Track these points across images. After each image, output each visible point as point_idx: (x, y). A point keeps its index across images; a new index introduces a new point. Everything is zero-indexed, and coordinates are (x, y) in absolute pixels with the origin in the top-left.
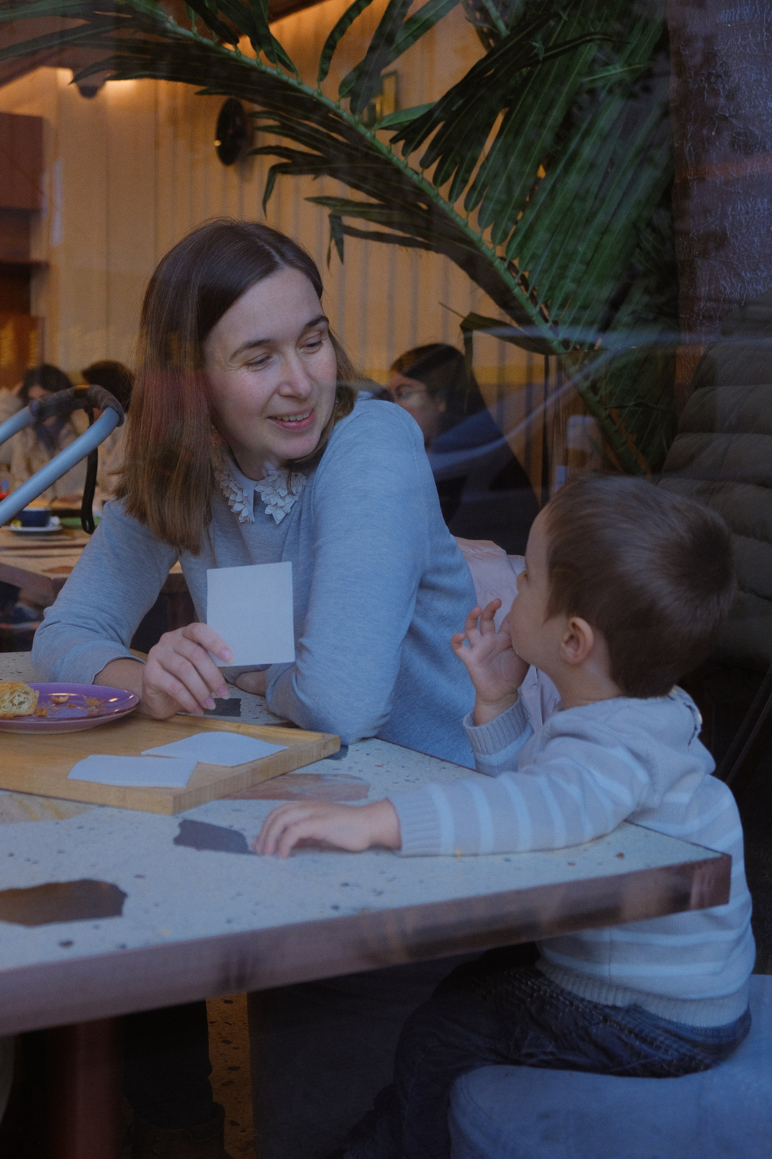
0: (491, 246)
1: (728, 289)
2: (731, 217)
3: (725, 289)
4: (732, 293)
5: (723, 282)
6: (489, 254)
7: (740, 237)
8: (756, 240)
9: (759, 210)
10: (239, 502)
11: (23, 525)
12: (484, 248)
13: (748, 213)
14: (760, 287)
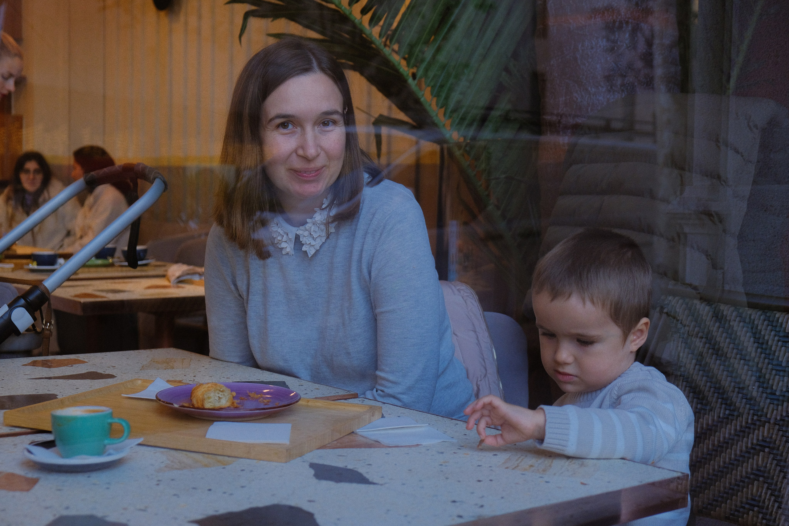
0: (406, 69)
1: (579, 99)
2: (581, 51)
3: (577, 99)
4: (581, 101)
5: (575, 95)
6: (405, 74)
7: (587, 64)
8: (598, 66)
9: (600, 47)
10: (284, 241)
11: (38, 265)
12: (401, 70)
13: (592, 48)
14: (601, 98)
